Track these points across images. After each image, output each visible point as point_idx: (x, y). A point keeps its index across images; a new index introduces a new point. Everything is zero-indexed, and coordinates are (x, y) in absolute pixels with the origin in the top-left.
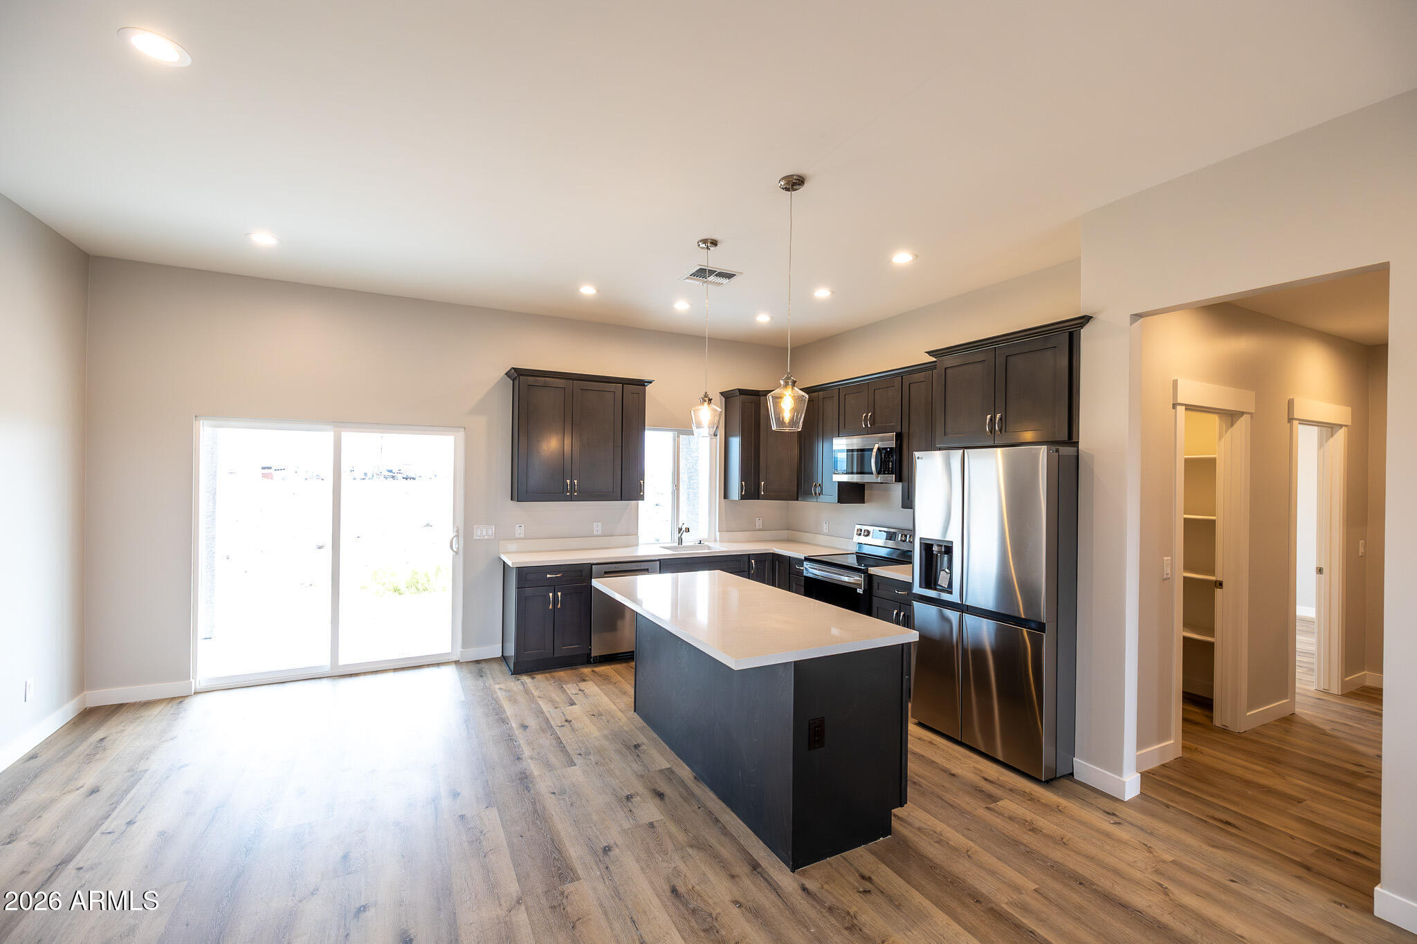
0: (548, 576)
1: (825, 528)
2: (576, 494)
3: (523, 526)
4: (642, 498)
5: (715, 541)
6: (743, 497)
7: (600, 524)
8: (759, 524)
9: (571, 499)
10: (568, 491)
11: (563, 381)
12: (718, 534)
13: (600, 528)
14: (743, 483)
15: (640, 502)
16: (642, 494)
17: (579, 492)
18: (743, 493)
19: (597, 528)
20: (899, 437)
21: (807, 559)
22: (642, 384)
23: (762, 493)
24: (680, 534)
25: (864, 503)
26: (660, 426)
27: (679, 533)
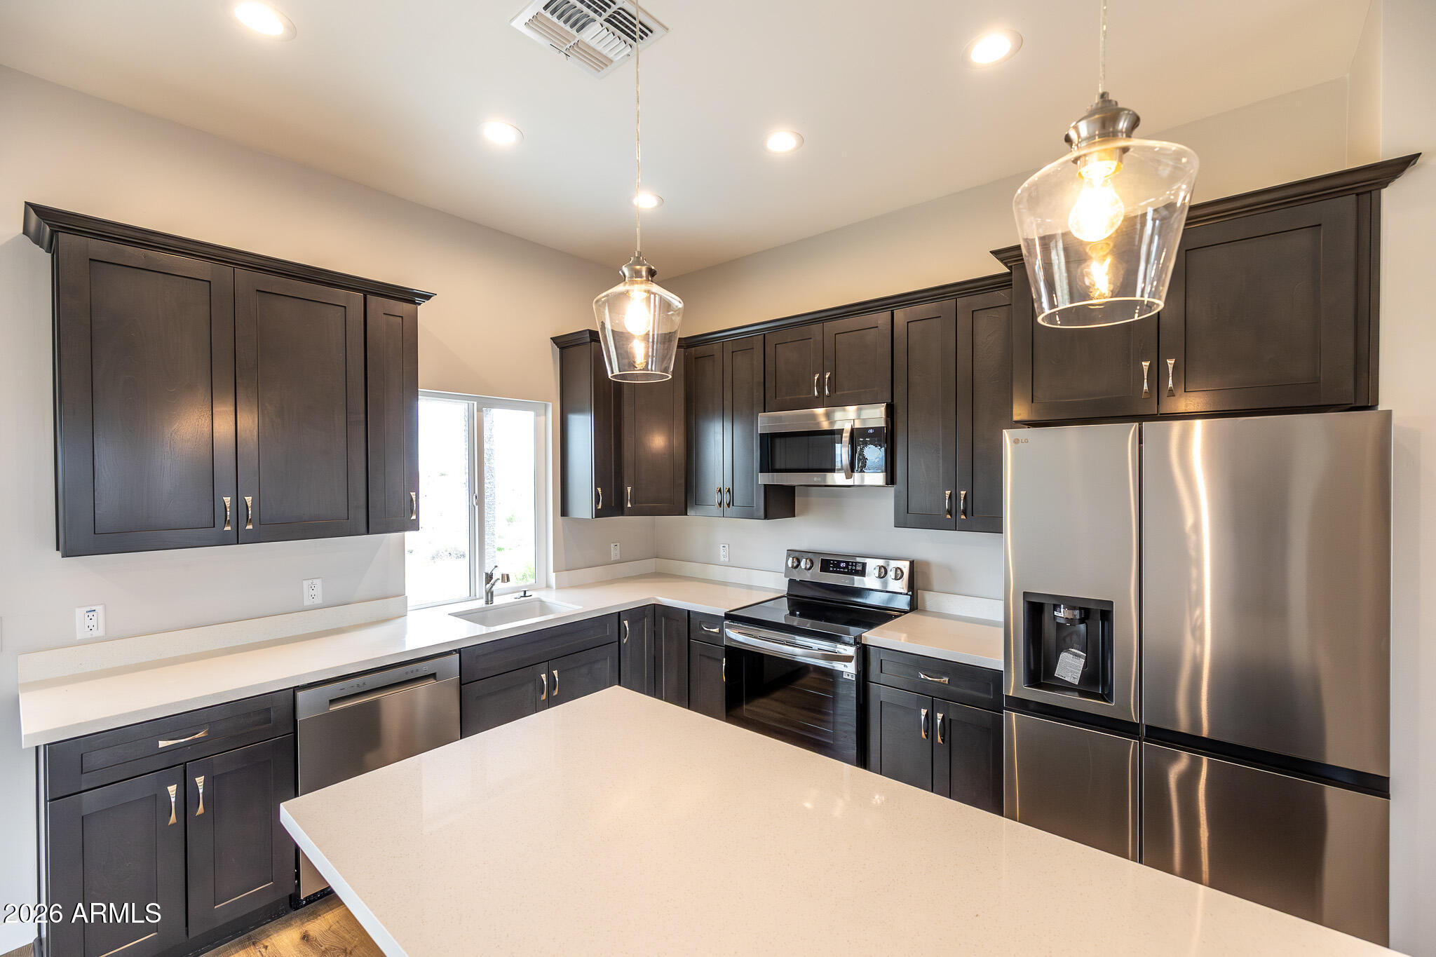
0: (162, 744)
1: (722, 555)
2: (250, 527)
3: (99, 609)
4: (415, 526)
5: (548, 586)
6: (599, 514)
7: (318, 582)
8: (615, 553)
9: (237, 538)
10: (226, 522)
11: (207, 264)
12: (552, 576)
13: (318, 590)
14: (599, 489)
15: (409, 535)
16: (414, 517)
17: (260, 523)
18: (600, 507)
19: (313, 592)
20: (891, 412)
21: (729, 616)
22: (411, 297)
23: (629, 505)
24: (488, 586)
25: (794, 516)
26: (449, 388)
27: (487, 583)
